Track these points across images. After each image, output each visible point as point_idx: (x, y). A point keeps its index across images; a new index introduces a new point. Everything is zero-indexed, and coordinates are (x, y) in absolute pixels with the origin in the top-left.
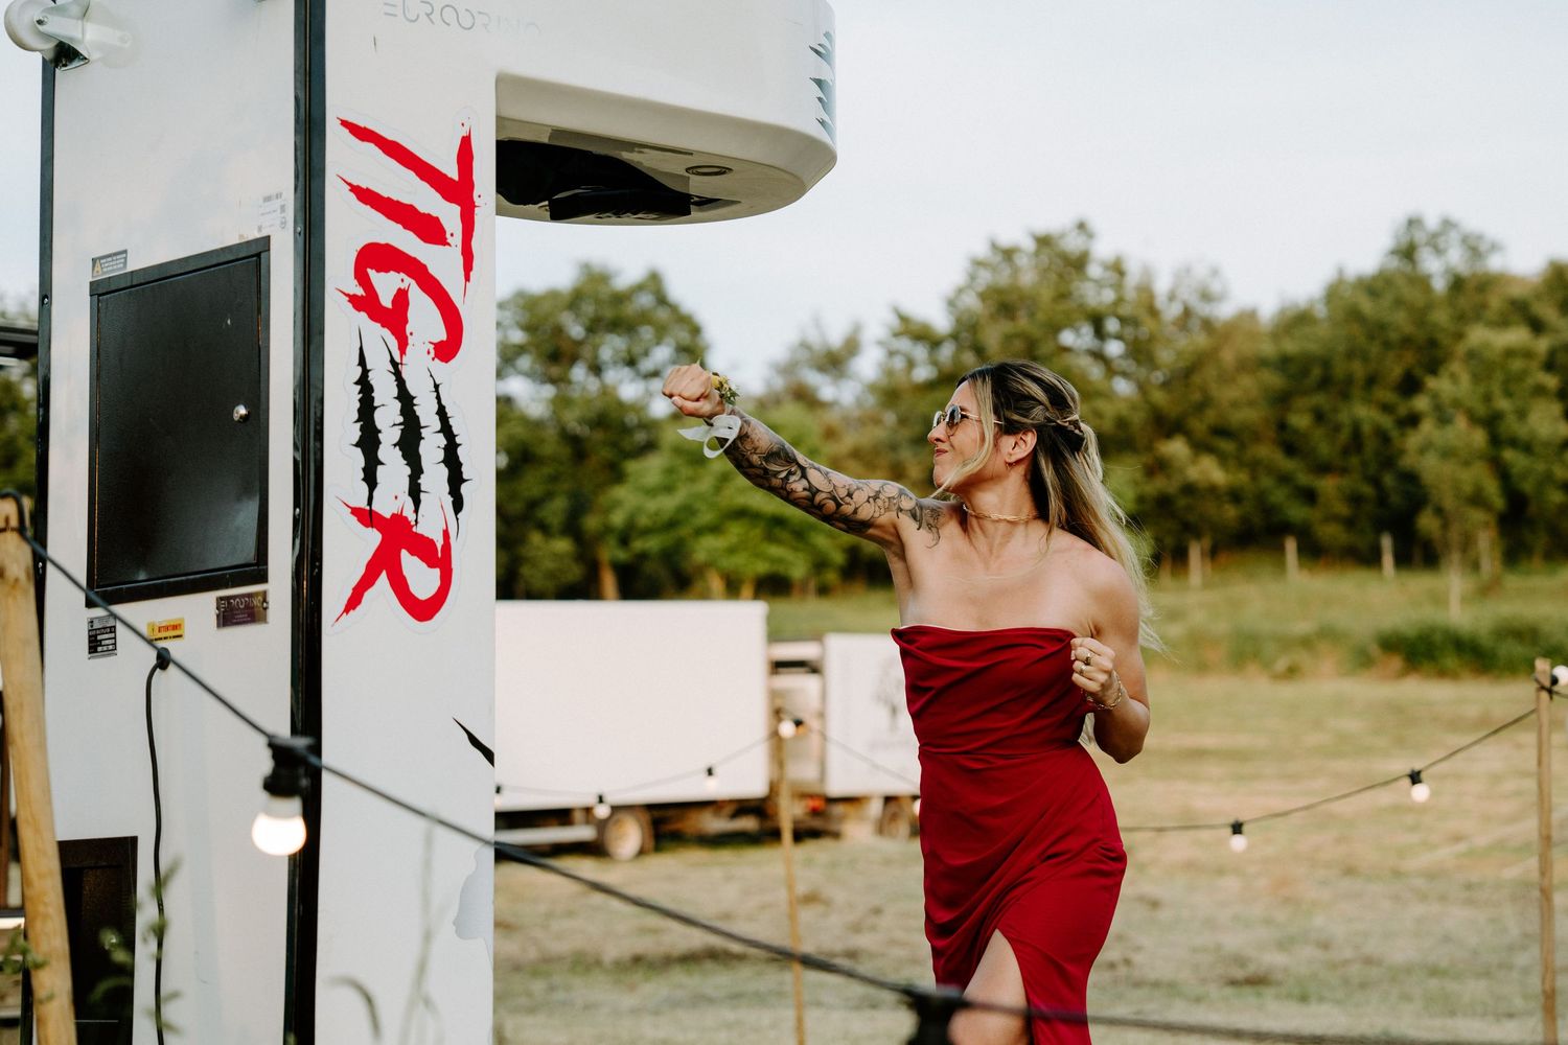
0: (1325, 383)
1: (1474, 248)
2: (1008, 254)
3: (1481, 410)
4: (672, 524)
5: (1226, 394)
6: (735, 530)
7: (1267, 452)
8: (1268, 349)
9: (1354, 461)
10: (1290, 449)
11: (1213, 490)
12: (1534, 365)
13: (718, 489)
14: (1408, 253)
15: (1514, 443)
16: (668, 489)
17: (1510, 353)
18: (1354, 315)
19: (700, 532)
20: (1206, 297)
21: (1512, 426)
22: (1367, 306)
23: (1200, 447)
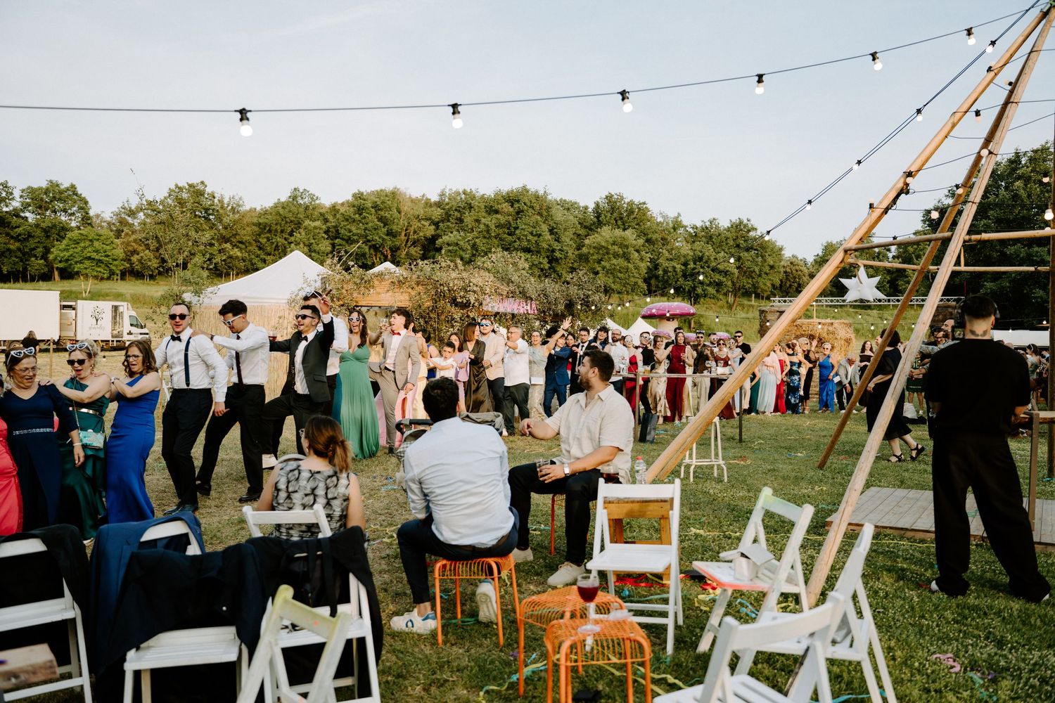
0: (270, 231)
1: (312, 197)
2: (181, 189)
3: (307, 243)
4: (67, 261)
5: (242, 232)
6: (87, 263)
7: (254, 248)
8: (255, 220)
9: (276, 252)
10: (260, 248)
11: (237, 257)
12: (321, 231)
13: (82, 251)
14: (295, 198)
15: (315, 251)
16: (67, 250)
17: (315, 228)
18: (278, 214)
19: (76, 263)
20: (239, 206)
21: (315, 247)
22: (281, 211)
23: (234, 246)
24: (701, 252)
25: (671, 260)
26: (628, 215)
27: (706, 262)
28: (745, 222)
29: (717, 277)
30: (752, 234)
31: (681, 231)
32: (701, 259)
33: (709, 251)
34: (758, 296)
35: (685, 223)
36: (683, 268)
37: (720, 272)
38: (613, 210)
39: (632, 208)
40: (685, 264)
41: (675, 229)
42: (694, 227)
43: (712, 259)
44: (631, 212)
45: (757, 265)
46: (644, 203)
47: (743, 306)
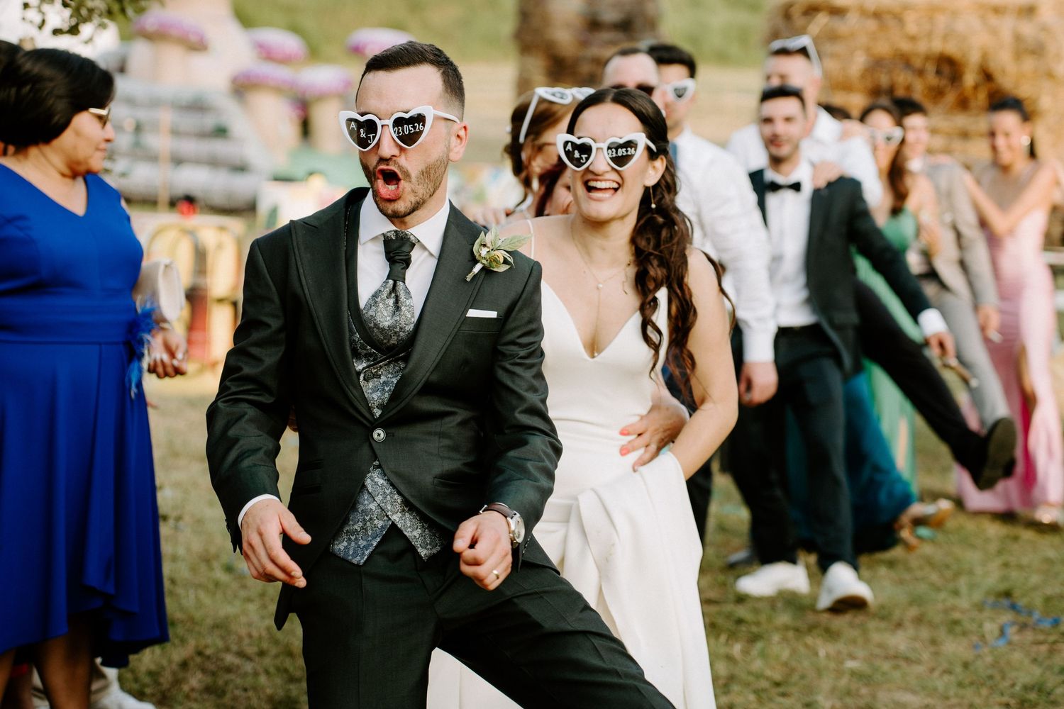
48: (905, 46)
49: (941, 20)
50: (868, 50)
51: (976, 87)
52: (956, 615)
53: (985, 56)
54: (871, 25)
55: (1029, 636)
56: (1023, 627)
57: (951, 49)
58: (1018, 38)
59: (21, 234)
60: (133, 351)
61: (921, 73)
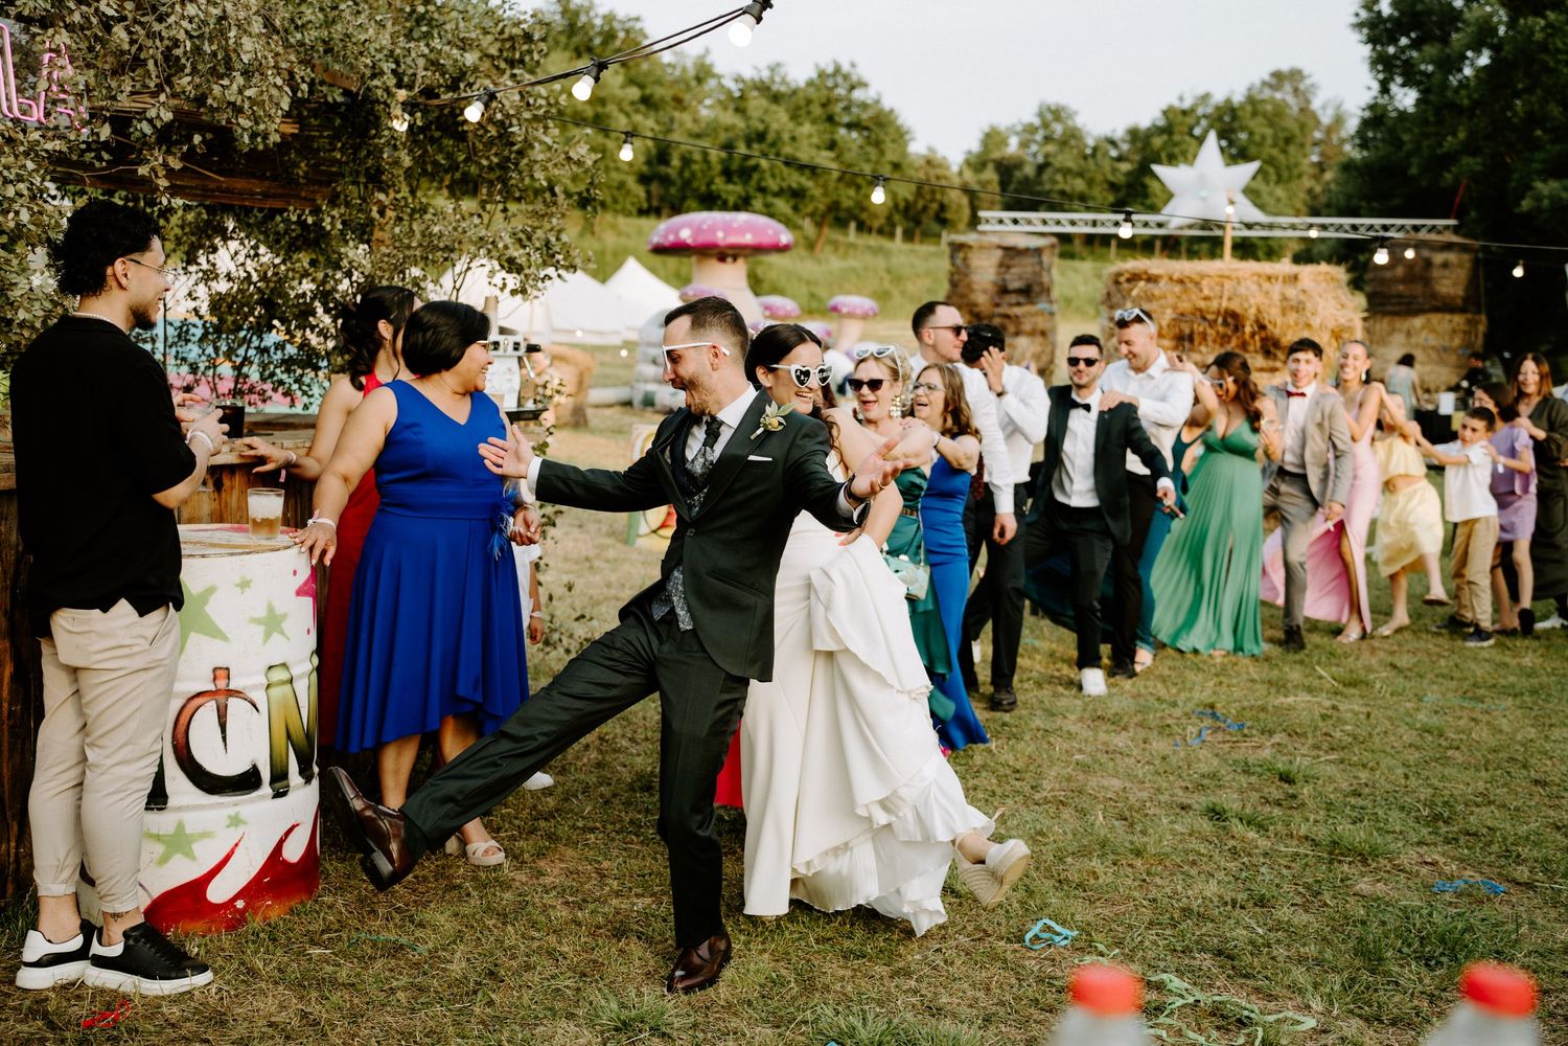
24: (762, 121)
25: (698, 136)
26: (605, 43)
27: (773, 145)
28: (846, 68)
29: (795, 179)
30: (858, 95)
31: (712, 83)
32: (761, 137)
33: (780, 119)
34: (862, 227)
35: (718, 70)
36: (723, 154)
37: (801, 168)
38: (572, 29)
39: (612, 29)
40: (728, 147)
41: (699, 80)
42: (738, 79)
43: (786, 136)
44: (609, 36)
45: (868, 161)
46: (637, 19)
47: (835, 244)
48: (1202, 304)
49: (1228, 284)
50: (1175, 308)
51: (1253, 335)
52: (1169, 721)
53: (1259, 311)
54: (1177, 288)
55: (1220, 736)
56: (1216, 730)
57: (1235, 306)
58: (1285, 298)
59: (414, 437)
60: (495, 525)
61: (1212, 324)
